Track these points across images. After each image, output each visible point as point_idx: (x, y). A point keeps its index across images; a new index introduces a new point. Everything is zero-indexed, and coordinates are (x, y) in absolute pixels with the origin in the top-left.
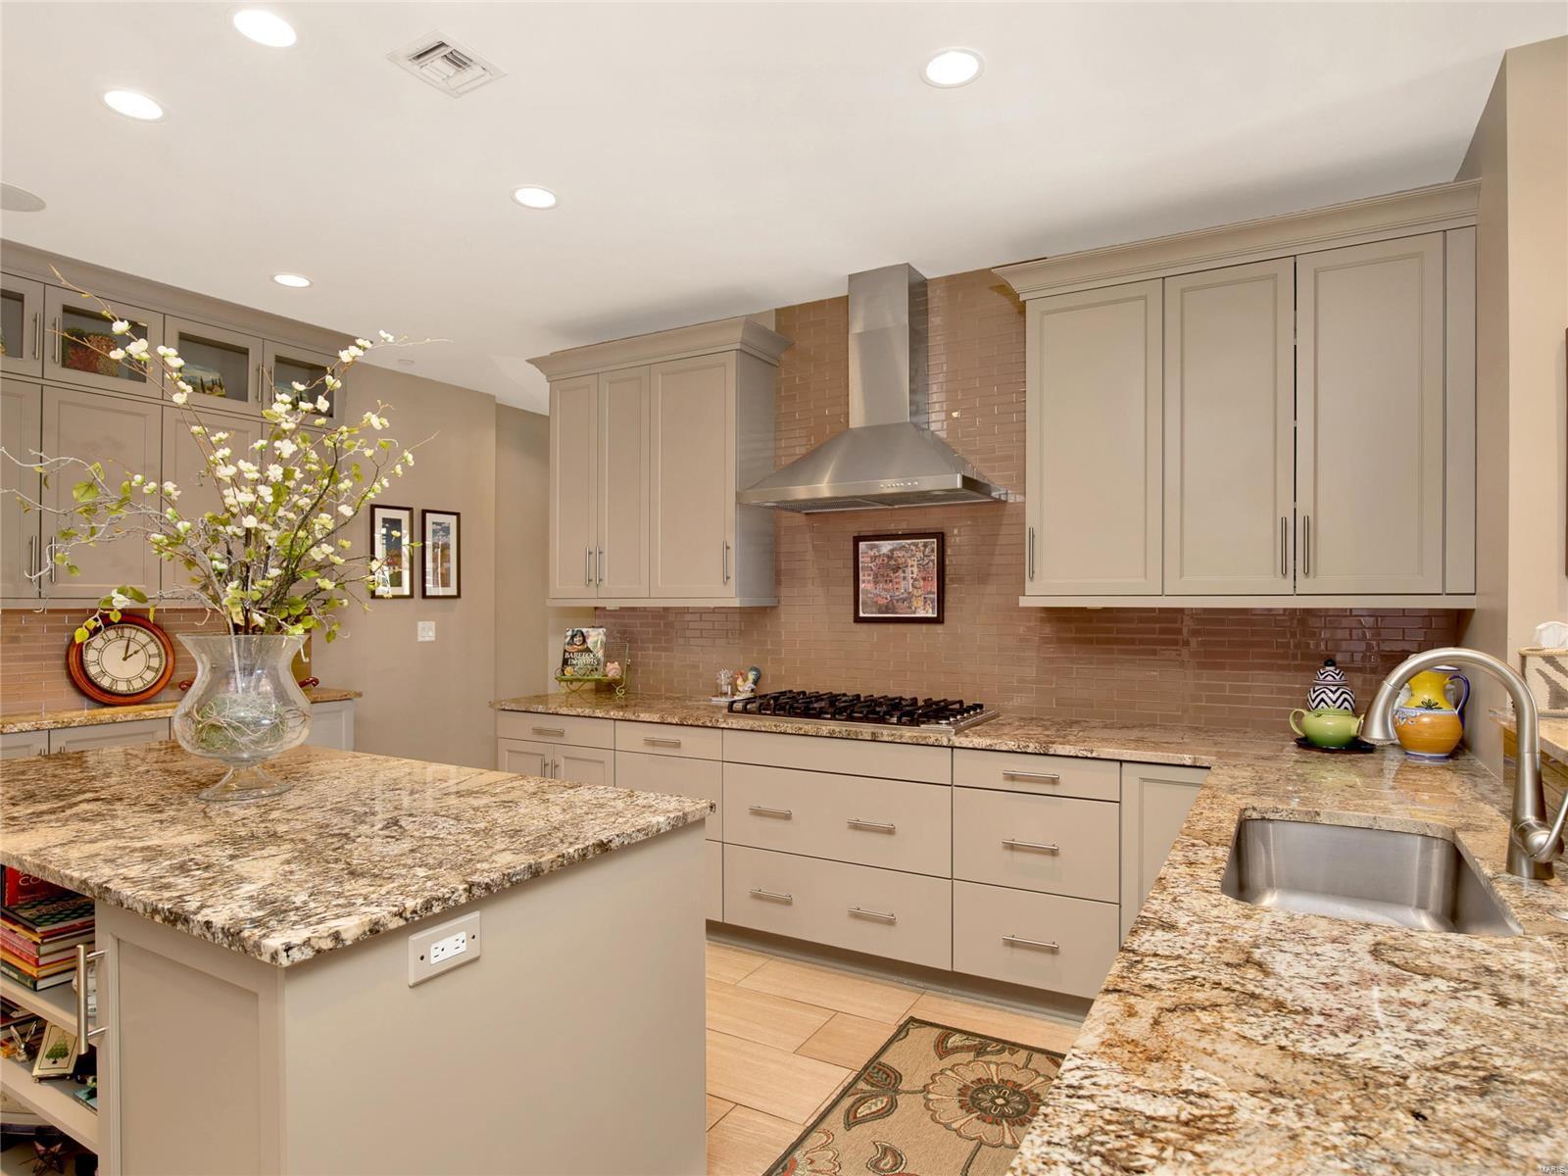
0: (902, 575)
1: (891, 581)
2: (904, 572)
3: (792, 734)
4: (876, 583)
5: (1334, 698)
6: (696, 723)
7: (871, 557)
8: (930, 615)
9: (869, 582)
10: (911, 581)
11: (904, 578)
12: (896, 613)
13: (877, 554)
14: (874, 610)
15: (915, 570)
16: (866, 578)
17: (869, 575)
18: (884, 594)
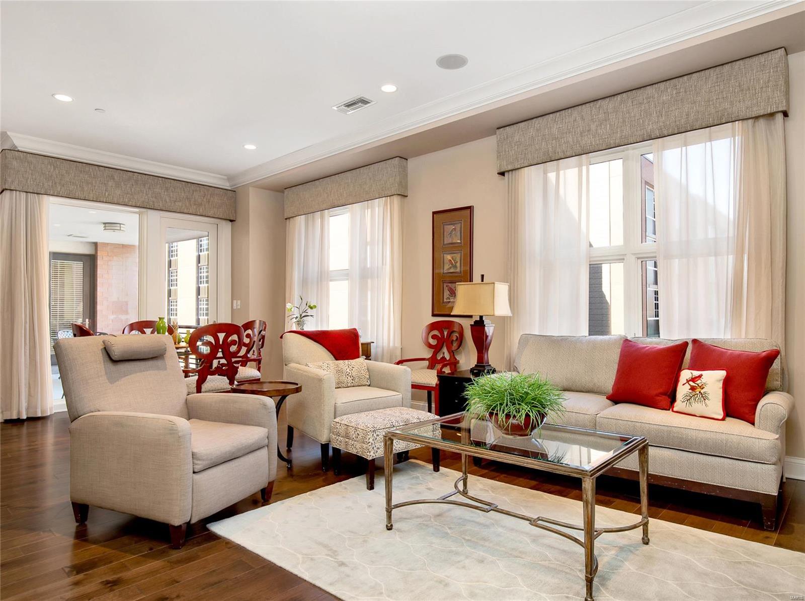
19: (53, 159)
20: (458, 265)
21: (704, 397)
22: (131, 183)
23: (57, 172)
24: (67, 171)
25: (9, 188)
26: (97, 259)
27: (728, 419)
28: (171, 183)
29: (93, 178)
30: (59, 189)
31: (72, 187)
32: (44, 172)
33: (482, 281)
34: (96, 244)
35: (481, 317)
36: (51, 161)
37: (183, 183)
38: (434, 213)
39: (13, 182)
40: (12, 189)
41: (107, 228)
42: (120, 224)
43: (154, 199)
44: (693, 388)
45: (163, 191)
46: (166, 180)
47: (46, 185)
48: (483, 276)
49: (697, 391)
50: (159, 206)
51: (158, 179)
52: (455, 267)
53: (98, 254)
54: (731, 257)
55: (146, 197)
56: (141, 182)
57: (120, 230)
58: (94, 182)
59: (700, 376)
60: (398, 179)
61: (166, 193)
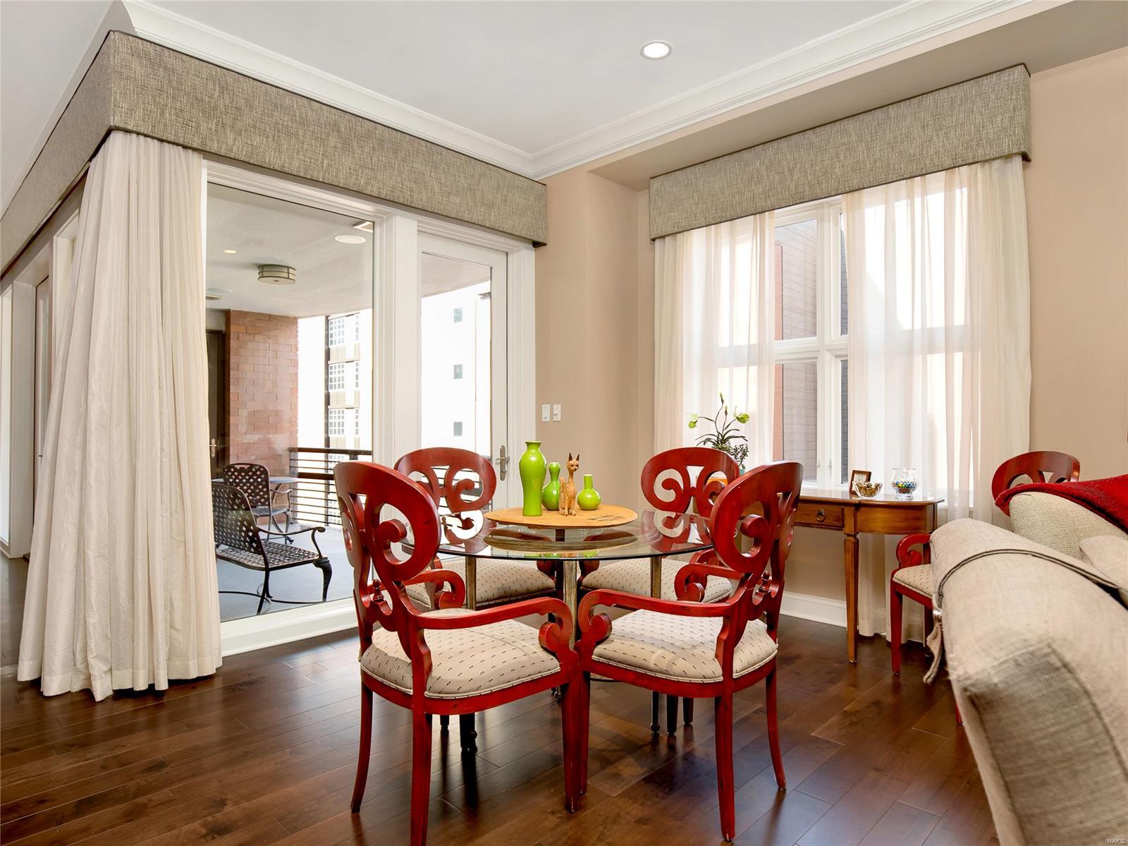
19: (219, 69)
22: (371, 145)
23: (227, 101)
24: (246, 100)
25: (122, 125)
26: (229, 339)
28: (441, 154)
29: (300, 123)
30: (230, 142)
31: (257, 140)
32: (199, 95)
34: (227, 314)
36: (213, 72)
37: (463, 157)
39: (131, 110)
40: (130, 127)
41: (265, 274)
42: (288, 268)
43: (413, 185)
45: (428, 169)
46: (433, 146)
47: (203, 128)
50: (421, 200)
51: (420, 144)
53: (232, 330)
55: (399, 180)
56: (390, 145)
57: (288, 278)
58: (301, 132)
61: (433, 174)
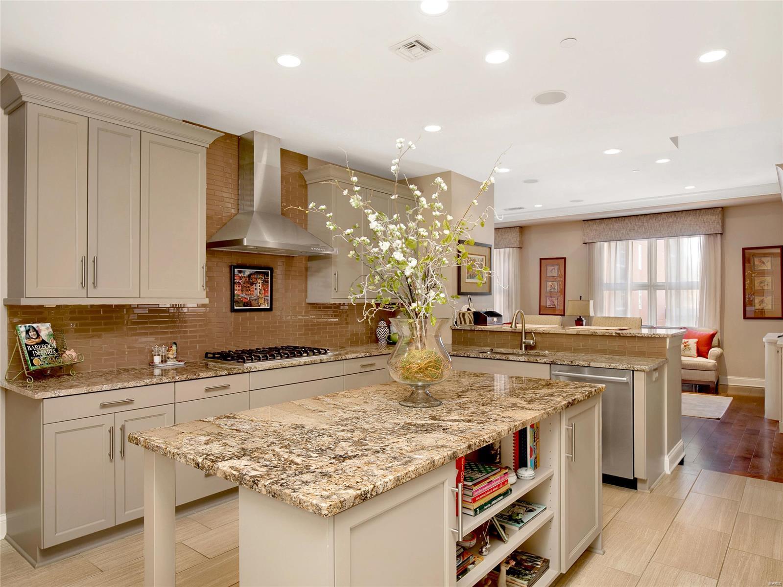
0: (255, 287)
1: (249, 290)
2: (256, 285)
3: (288, 367)
4: (242, 291)
5: (382, 330)
6: (238, 372)
7: (240, 277)
8: (266, 307)
9: (239, 290)
10: (259, 290)
11: (256, 289)
12: (251, 306)
13: (243, 276)
14: (241, 305)
15: (261, 285)
16: (237, 288)
17: (239, 287)
18: (246, 296)
20: (556, 288)
21: (690, 349)
27: (698, 357)
33: (581, 299)
35: (580, 317)
38: (541, 259)
44: (685, 346)
48: (581, 297)
49: (687, 347)
52: (554, 289)
54: (698, 291)
59: (688, 342)
60: (518, 240)
